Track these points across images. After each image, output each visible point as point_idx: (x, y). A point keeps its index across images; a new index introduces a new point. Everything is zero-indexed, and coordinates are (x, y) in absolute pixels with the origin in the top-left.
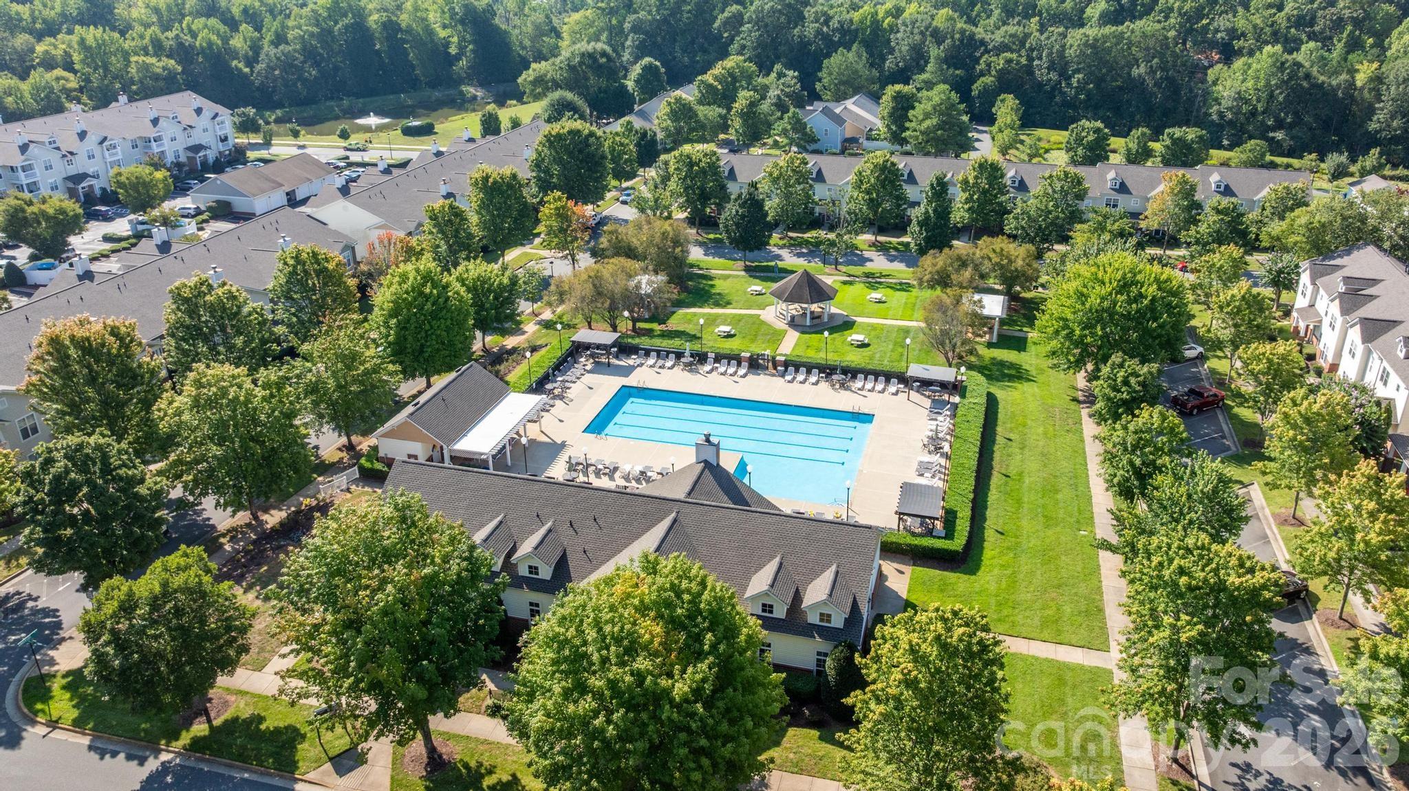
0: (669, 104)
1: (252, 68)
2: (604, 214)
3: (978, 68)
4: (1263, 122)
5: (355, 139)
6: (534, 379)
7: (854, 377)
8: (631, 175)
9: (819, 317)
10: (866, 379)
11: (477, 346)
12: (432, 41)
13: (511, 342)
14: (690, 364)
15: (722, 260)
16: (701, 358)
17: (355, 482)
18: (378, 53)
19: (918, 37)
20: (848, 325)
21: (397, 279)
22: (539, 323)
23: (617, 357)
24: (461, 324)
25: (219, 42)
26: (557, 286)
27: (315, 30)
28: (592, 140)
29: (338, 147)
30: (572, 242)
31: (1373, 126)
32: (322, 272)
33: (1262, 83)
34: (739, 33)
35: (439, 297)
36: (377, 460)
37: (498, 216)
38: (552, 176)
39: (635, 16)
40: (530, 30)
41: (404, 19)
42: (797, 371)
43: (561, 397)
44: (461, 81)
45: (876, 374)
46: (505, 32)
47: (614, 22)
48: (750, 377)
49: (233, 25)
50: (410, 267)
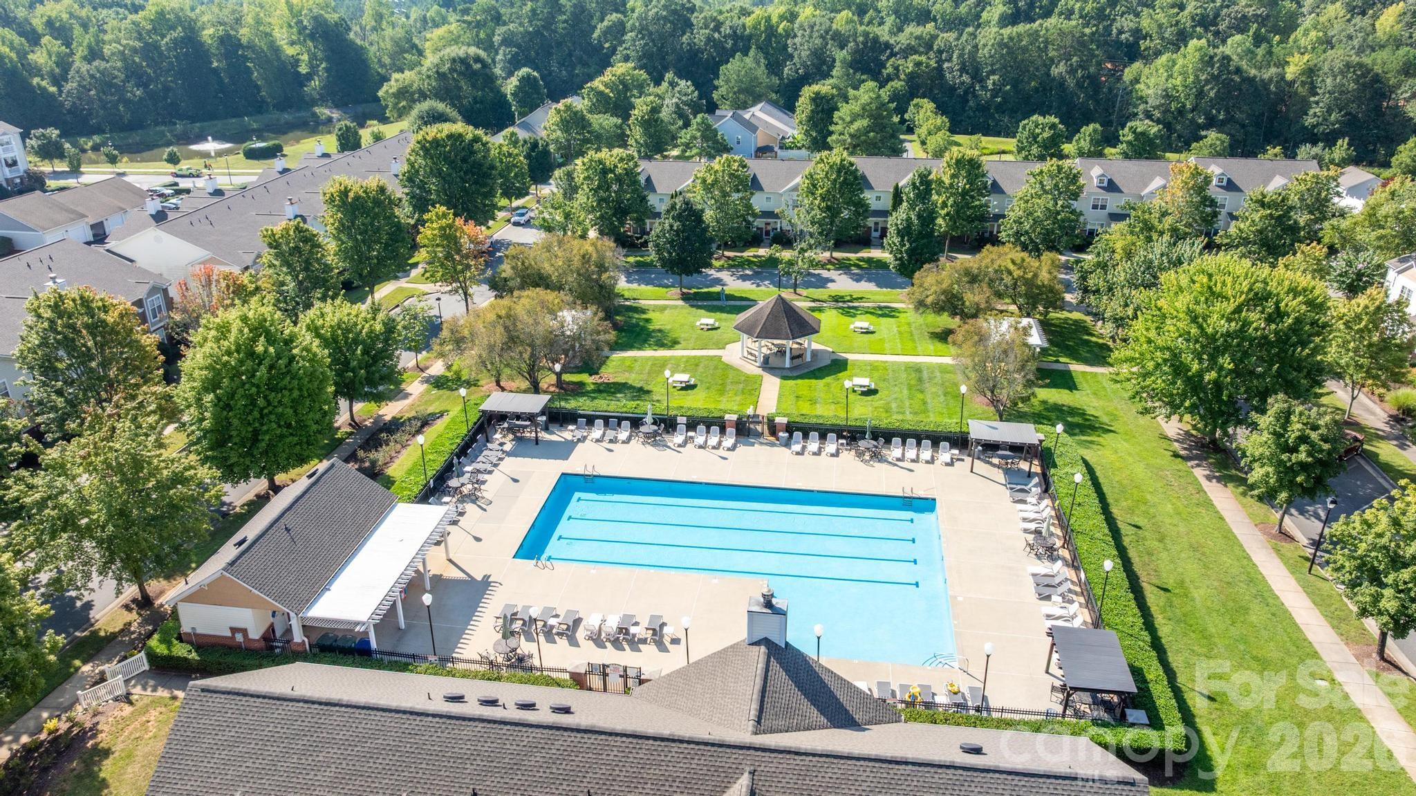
0: (558, 111)
1: (60, 87)
2: (496, 237)
3: (885, 72)
4: (1193, 121)
5: (184, 165)
6: (430, 473)
7: (888, 441)
8: (522, 193)
9: (800, 356)
10: (904, 443)
11: (342, 420)
12: (279, 58)
13: (390, 410)
14: (655, 434)
15: (650, 288)
16: (667, 424)
17: (141, 678)
18: (215, 71)
19: (818, 41)
20: (837, 366)
21: (213, 333)
22: (427, 380)
23: (546, 429)
24: (315, 395)
25: (13, 55)
26: (452, 332)
27: (138, 44)
28: (477, 146)
29: (166, 174)
30: (462, 271)
31: (1309, 121)
32: (97, 328)
33: (1191, 78)
34: (622, 42)
35: (279, 357)
36: (180, 638)
37: (363, 241)
38: (429, 192)
39: (504, 28)
40: (389, 47)
41: (244, 33)
42: (806, 436)
43: (473, 498)
44: (314, 103)
45: (919, 437)
46: (362, 48)
47: (482, 35)
48: (742, 449)
49: (33, 38)
50: (233, 315)
